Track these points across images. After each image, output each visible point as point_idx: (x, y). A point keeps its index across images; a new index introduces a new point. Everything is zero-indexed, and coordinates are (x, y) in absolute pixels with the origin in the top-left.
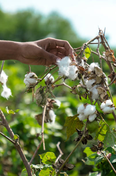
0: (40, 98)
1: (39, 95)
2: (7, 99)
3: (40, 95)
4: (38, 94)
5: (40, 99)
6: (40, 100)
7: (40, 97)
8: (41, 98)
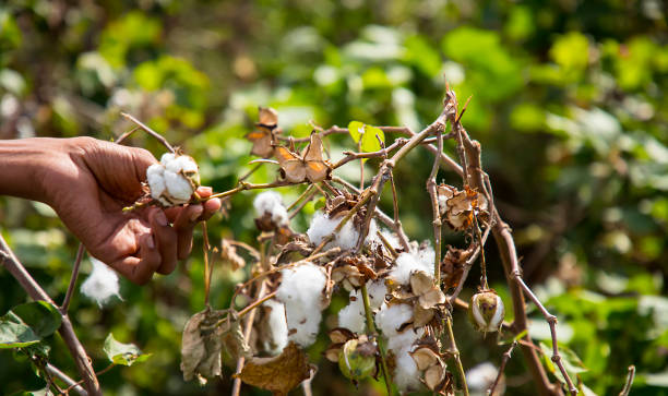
0: (197, 351)
1: (194, 340)
2: (100, 305)
3: (199, 340)
4: (191, 336)
5: (195, 355)
6: (196, 359)
7: (196, 348)
8: (201, 351)
